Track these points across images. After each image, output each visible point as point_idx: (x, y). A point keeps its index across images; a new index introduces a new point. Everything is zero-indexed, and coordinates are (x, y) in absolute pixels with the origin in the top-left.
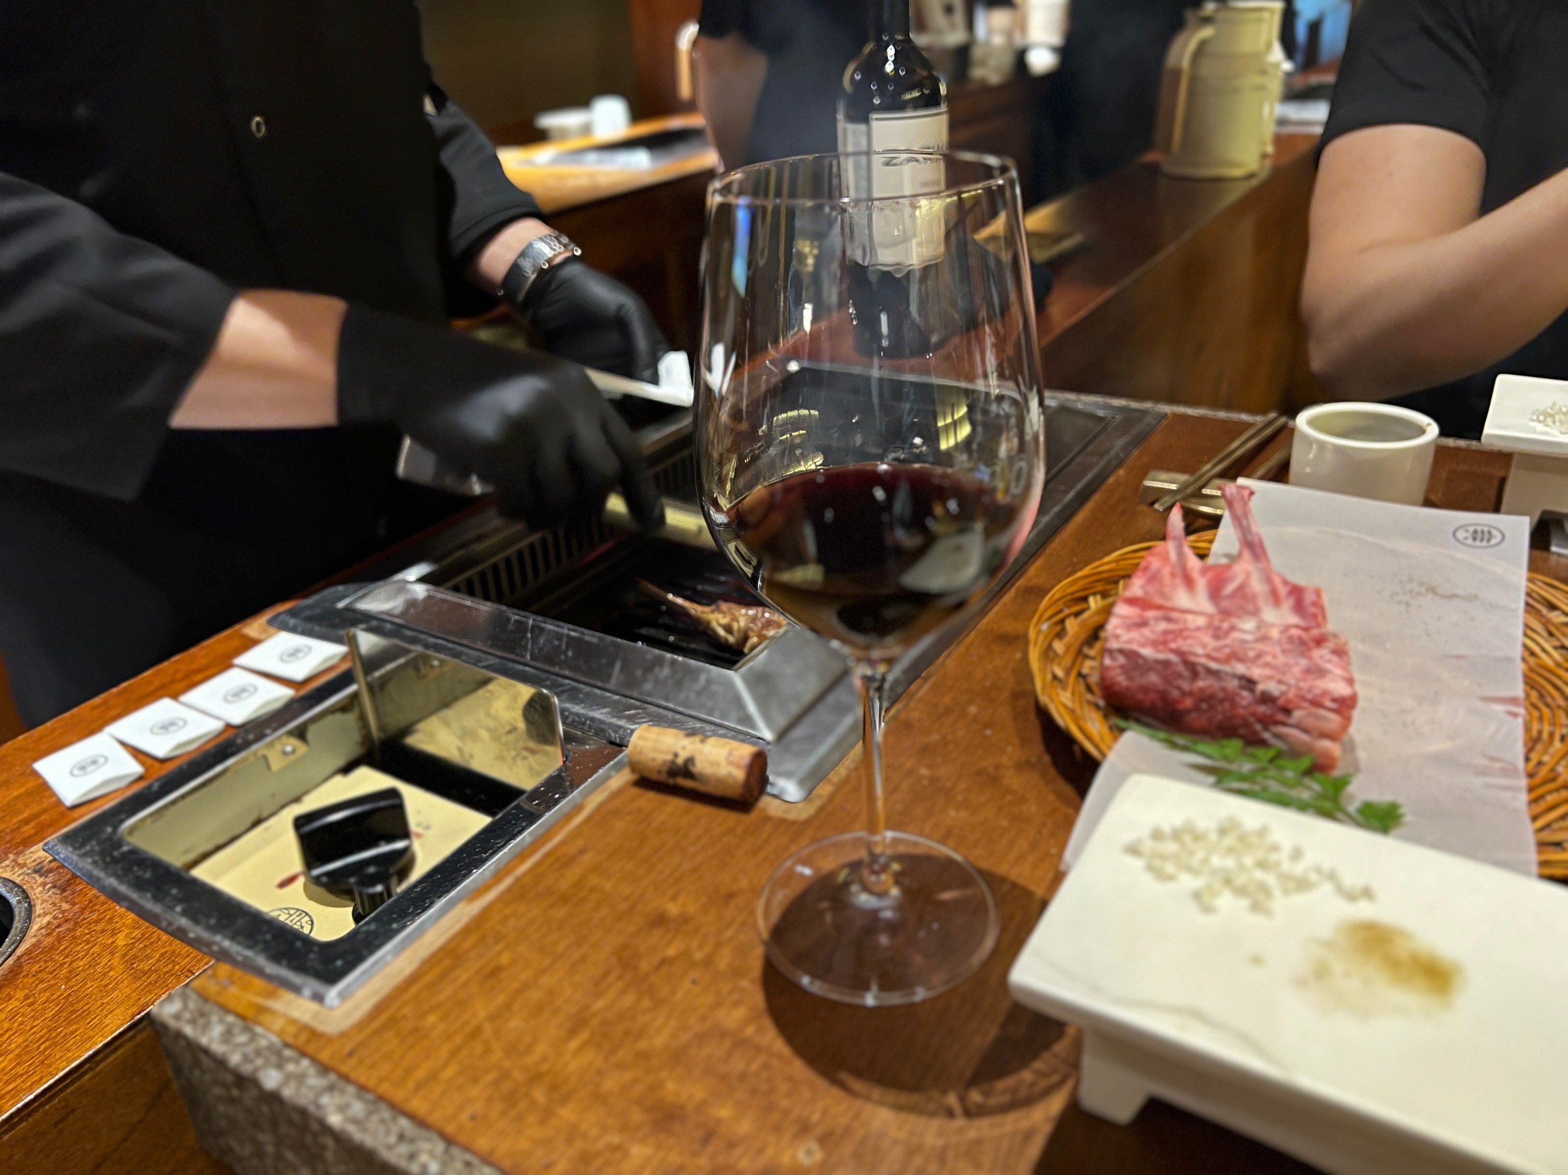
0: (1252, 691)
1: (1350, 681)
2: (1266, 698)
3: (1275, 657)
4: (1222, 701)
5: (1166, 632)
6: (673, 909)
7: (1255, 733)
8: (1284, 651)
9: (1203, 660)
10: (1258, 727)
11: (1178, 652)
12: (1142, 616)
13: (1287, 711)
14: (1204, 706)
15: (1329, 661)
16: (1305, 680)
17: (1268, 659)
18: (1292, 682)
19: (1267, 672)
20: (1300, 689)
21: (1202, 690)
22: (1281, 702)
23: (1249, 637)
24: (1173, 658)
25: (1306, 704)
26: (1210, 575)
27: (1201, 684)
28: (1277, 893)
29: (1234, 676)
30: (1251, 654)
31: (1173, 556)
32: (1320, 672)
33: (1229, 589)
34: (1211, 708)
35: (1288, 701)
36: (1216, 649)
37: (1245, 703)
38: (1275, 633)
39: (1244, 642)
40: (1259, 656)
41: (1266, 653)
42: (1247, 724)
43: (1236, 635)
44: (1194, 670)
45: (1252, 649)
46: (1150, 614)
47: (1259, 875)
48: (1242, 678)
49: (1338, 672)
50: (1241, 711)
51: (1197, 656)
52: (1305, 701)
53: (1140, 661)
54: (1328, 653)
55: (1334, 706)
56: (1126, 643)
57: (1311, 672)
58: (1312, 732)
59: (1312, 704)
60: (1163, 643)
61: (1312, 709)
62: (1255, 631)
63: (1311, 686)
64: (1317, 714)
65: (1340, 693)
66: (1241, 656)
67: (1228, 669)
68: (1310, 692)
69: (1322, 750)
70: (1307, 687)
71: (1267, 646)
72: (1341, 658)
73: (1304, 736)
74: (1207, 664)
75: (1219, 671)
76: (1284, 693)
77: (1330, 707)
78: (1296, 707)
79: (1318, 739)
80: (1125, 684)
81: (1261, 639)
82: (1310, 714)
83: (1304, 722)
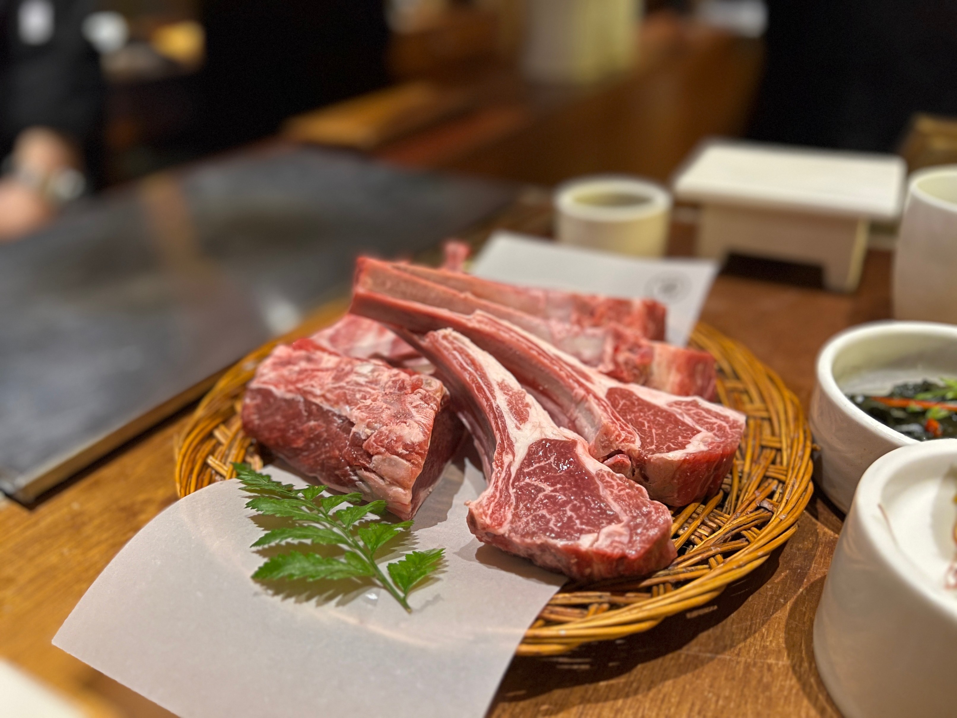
0: (349, 432)
2: (357, 442)
3: (375, 400)
4: (325, 441)
5: (301, 372)
7: (346, 475)
9: (317, 401)
10: (349, 469)
11: (304, 393)
12: (290, 356)
13: (370, 456)
16: (388, 425)
17: (370, 402)
18: (378, 426)
19: (363, 415)
20: (382, 433)
21: (313, 429)
22: (365, 446)
23: (362, 380)
24: (298, 397)
25: (383, 450)
27: (313, 424)
29: (339, 417)
30: (358, 396)
32: (405, 417)
34: (317, 447)
35: (370, 445)
36: (331, 390)
37: (342, 444)
40: (363, 399)
41: (370, 396)
42: (341, 467)
43: (352, 377)
44: (310, 409)
45: (360, 391)
48: (345, 419)
50: (337, 452)
51: (315, 396)
52: (382, 446)
53: (272, 400)
54: (419, 399)
55: (405, 452)
56: (265, 383)
57: (397, 417)
58: (385, 477)
59: (388, 449)
60: (293, 383)
61: (388, 454)
62: (369, 374)
63: (390, 431)
64: (391, 460)
65: (412, 439)
66: (349, 398)
67: (336, 410)
68: (388, 437)
69: (393, 496)
70: (387, 432)
71: (374, 389)
72: (428, 404)
73: (381, 481)
74: (321, 405)
75: (328, 411)
76: (368, 437)
77: (401, 453)
78: (375, 451)
79: (391, 484)
80: (257, 422)
81: (371, 382)
82: (385, 459)
83: (379, 467)
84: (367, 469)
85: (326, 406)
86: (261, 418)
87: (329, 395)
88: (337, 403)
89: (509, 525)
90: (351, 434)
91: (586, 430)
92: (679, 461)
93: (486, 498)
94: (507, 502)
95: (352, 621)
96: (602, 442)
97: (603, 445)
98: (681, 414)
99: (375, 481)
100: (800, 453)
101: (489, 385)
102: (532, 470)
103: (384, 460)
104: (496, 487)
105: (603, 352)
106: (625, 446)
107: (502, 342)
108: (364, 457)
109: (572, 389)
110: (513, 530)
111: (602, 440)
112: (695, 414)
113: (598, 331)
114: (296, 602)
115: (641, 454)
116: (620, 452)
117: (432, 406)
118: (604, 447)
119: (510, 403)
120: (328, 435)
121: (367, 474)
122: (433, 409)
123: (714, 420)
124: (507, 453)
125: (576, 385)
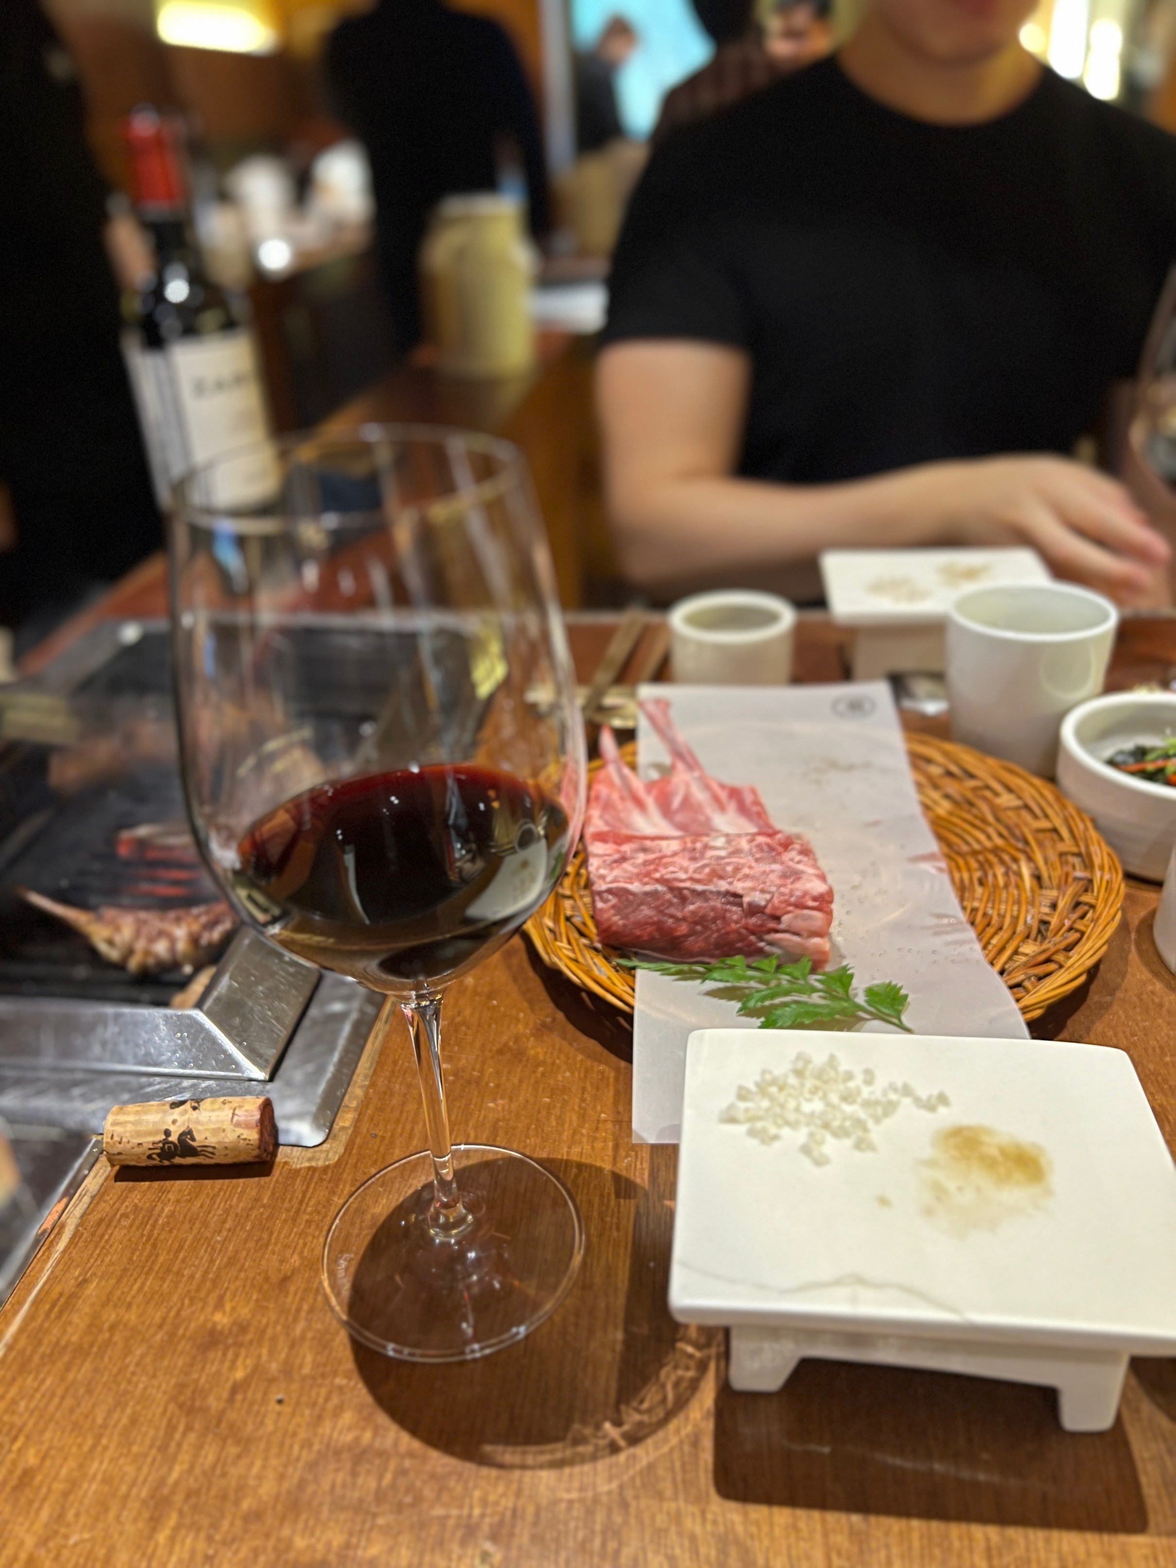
0: (740, 905)
1: (823, 878)
2: (754, 910)
3: (750, 867)
4: (714, 920)
5: (645, 863)
6: (221, 1319)
7: (751, 944)
8: (757, 860)
9: (688, 884)
10: (753, 938)
11: (661, 881)
12: (619, 852)
13: (777, 919)
14: (699, 928)
15: (799, 862)
16: (784, 885)
17: (746, 871)
18: (773, 889)
19: (749, 884)
20: (782, 894)
21: (693, 913)
22: (768, 910)
23: (723, 853)
24: (660, 888)
25: (791, 908)
26: (655, 792)
27: (691, 907)
28: (870, 1124)
29: (719, 893)
30: (729, 869)
31: (616, 780)
32: (797, 875)
33: (676, 802)
34: (706, 928)
35: (775, 908)
36: (696, 871)
37: (735, 917)
38: (744, 844)
39: (720, 858)
40: (737, 869)
41: (743, 865)
42: (743, 939)
43: (710, 853)
44: (682, 896)
45: (728, 864)
46: (627, 848)
47: (848, 1108)
48: (727, 893)
49: (811, 871)
50: (733, 926)
51: (681, 881)
52: (789, 905)
53: (631, 897)
54: (797, 855)
55: (815, 904)
56: (611, 882)
57: (789, 876)
58: (800, 933)
59: (796, 906)
60: (648, 874)
61: (798, 911)
62: (727, 846)
63: (791, 890)
64: (802, 915)
65: (819, 890)
66: (720, 872)
67: (711, 887)
68: (791, 896)
69: (813, 947)
70: (788, 891)
71: (742, 858)
73: (796, 938)
74: (692, 887)
75: (704, 891)
76: (768, 901)
77: (812, 906)
78: (782, 912)
79: (808, 937)
80: (621, 922)
81: (734, 853)
82: (796, 916)
83: (791, 925)
84: (777, 931)
85: (699, 887)
86: (624, 917)
87: (697, 876)
88: (709, 881)
90: (744, 905)
99: (788, 940)
108: (771, 921)
120: (715, 914)
121: (777, 936)
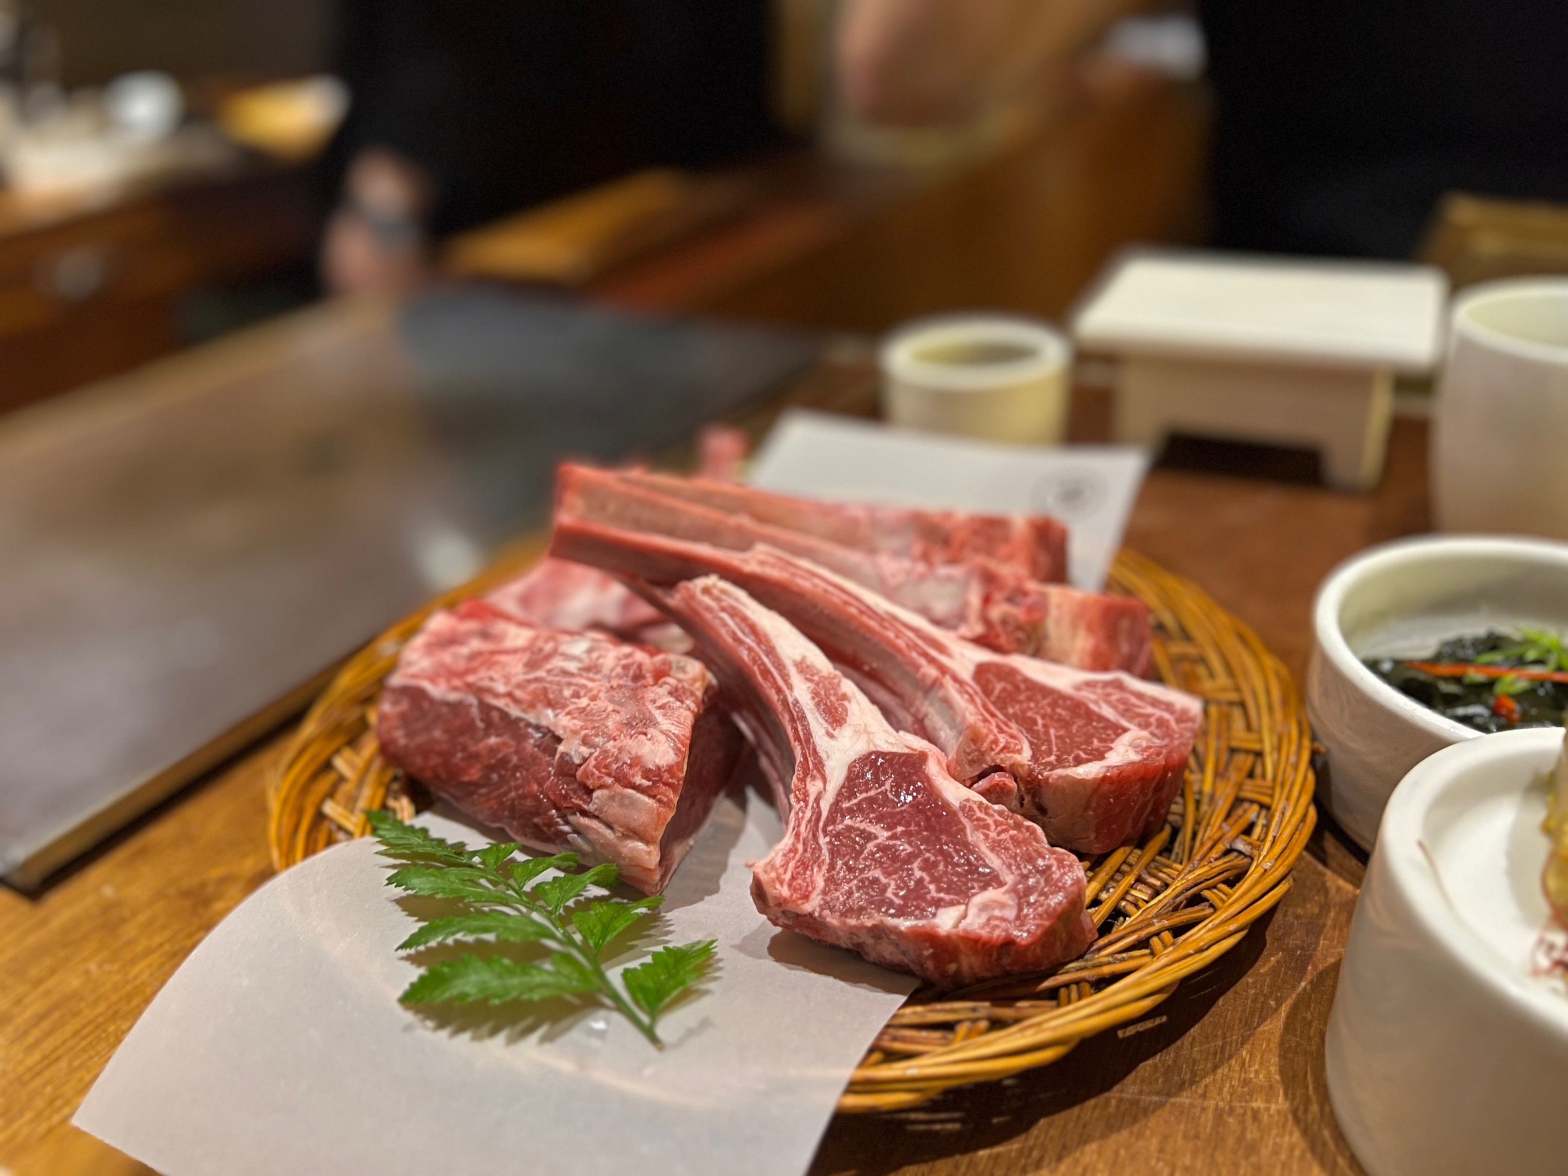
0: (553, 753)
2: (567, 770)
4: (514, 770)
5: (473, 656)
7: (551, 823)
9: (500, 703)
10: (555, 814)
12: (454, 630)
13: (589, 792)
14: (495, 776)
17: (585, 701)
18: (601, 741)
19: (576, 724)
20: (607, 753)
21: (494, 750)
22: (581, 775)
23: (572, 666)
24: (468, 698)
25: (609, 781)
27: (494, 741)
29: (538, 729)
30: (567, 693)
32: (643, 725)
34: (502, 780)
35: (589, 774)
36: (523, 685)
37: (542, 773)
40: (575, 697)
41: (588, 692)
42: (542, 811)
43: (556, 662)
44: (489, 718)
45: (570, 685)
46: (469, 626)
48: (546, 732)
50: (535, 787)
51: (497, 695)
52: (609, 775)
53: (426, 705)
54: (666, 694)
55: (646, 783)
56: (414, 676)
57: (632, 726)
58: (615, 826)
59: (617, 780)
60: (461, 674)
61: (618, 788)
62: (584, 656)
63: (621, 750)
64: (623, 796)
65: (657, 761)
66: (551, 696)
67: (531, 718)
68: (617, 760)
69: (630, 855)
70: (616, 751)
71: (593, 680)
72: (682, 702)
73: (608, 833)
74: (506, 709)
75: (519, 720)
76: (585, 760)
77: (640, 785)
78: (597, 783)
79: (624, 837)
80: (402, 742)
81: (588, 669)
82: (614, 796)
83: (605, 809)
84: (584, 813)
85: (515, 712)
86: (410, 735)
87: (519, 694)
88: (532, 706)
89: (820, 897)
90: (557, 756)
91: (942, 734)
92: (1094, 779)
93: (781, 854)
94: (817, 860)
95: (566, 1066)
96: (969, 754)
97: (970, 758)
98: (1096, 702)
99: (598, 833)
100: (1293, 759)
101: (780, 666)
102: (855, 804)
103: (612, 798)
104: (797, 835)
105: (966, 605)
106: (1006, 759)
107: (800, 594)
108: (580, 793)
109: (918, 667)
110: (826, 905)
111: (968, 750)
112: (1119, 700)
113: (957, 571)
114: (475, 1038)
115: (1033, 770)
116: (997, 768)
117: (688, 706)
118: (972, 762)
119: (815, 694)
120: (520, 760)
121: (585, 821)
122: (689, 709)
123: (1149, 710)
124: (814, 778)
125: (923, 661)
